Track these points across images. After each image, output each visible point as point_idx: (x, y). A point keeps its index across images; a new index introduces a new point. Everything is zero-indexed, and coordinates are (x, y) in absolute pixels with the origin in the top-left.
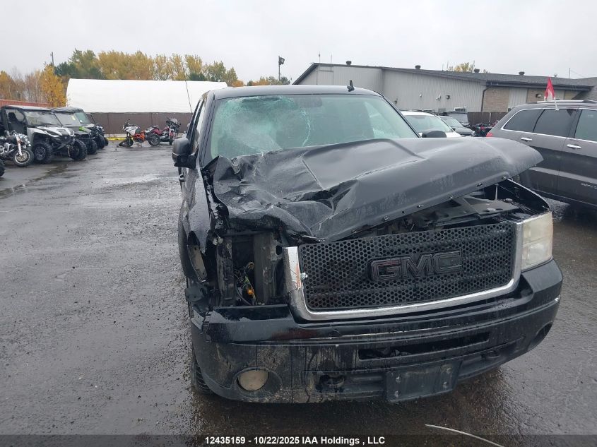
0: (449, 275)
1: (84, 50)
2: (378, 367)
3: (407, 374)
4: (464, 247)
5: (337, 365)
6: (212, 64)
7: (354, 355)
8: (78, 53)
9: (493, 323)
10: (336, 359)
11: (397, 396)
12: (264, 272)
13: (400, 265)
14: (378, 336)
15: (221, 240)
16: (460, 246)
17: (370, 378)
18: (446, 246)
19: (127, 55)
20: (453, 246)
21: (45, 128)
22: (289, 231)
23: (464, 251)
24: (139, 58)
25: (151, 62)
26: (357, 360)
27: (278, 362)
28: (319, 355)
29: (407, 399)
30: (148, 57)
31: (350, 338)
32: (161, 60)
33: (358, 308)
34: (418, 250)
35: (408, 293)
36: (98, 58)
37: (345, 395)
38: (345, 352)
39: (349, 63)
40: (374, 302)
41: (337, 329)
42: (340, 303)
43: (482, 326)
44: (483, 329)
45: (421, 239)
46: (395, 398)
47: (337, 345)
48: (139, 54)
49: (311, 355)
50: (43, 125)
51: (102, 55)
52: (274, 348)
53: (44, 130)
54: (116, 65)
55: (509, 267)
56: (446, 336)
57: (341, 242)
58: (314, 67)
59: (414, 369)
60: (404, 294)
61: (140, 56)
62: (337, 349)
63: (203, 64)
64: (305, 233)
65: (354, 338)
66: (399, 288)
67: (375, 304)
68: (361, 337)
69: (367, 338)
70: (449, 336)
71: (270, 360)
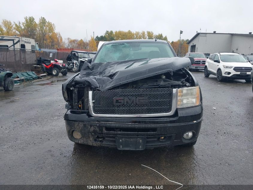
0: (142, 105)
1: (109, 31)
2: (112, 135)
3: (123, 139)
4: (149, 96)
5: (98, 132)
6: (158, 35)
7: (103, 129)
8: (108, 32)
9: (158, 125)
10: (97, 129)
11: (121, 147)
12: (86, 100)
13: (123, 100)
14: (112, 124)
15: (73, 88)
16: (148, 95)
17: (111, 139)
18: (142, 95)
19: (125, 32)
20: (145, 95)
21: (84, 59)
22: (92, 86)
23: (149, 97)
24: (129, 33)
25: (133, 35)
26: (105, 131)
27: (80, 128)
28: (92, 128)
29: (125, 149)
30: (133, 33)
31: (103, 123)
32: (137, 33)
33: (109, 114)
34: (131, 95)
35: (127, 111)
36: (114, 33)
37: (103, 144)
38: (100, 127)
39: (215, 32)
40: (115, 112)
41: (99, 120)
42: (103, 111)
43: (153, 126)
44: (153, 127)
45: (133, 92)
46: (120, 148)
47: (98, 125)
48: (129, 31)
49: (90, 127)
50: (84, 58)
51: (116, 32)
52: (79, 123)
53: (83, 59)
54: (120, 36)
55: (170, 106)
56: (137, 127)
57: (107, 91)
58: (198, 34)
59: (126, 138)
60: (125, 110)
61: (130, 32)
62: (98, 126)
63: (154, 35)
64: (98, 88)
65: (104, 123)
66: (124, 109)
67: (115, 113)
68: (106, 123)
69: (109, 124)
70: (138, 127)
71: (78, 127)
